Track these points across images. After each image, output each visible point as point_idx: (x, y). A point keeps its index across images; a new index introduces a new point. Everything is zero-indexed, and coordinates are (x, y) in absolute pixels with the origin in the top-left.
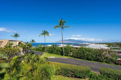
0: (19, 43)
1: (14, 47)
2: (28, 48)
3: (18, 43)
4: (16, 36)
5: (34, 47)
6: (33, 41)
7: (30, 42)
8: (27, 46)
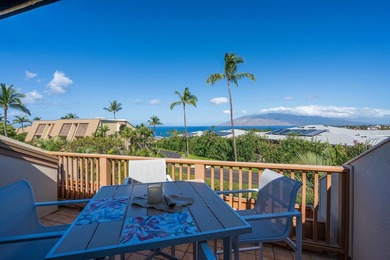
0: (122, 127)
1: (112, 136)
2: (141, 140)
3: (118, 125)
4: (115, 107)
5: (158, 139)
6: (155, 120)
7: (147, 125)
8: (138, 135)
